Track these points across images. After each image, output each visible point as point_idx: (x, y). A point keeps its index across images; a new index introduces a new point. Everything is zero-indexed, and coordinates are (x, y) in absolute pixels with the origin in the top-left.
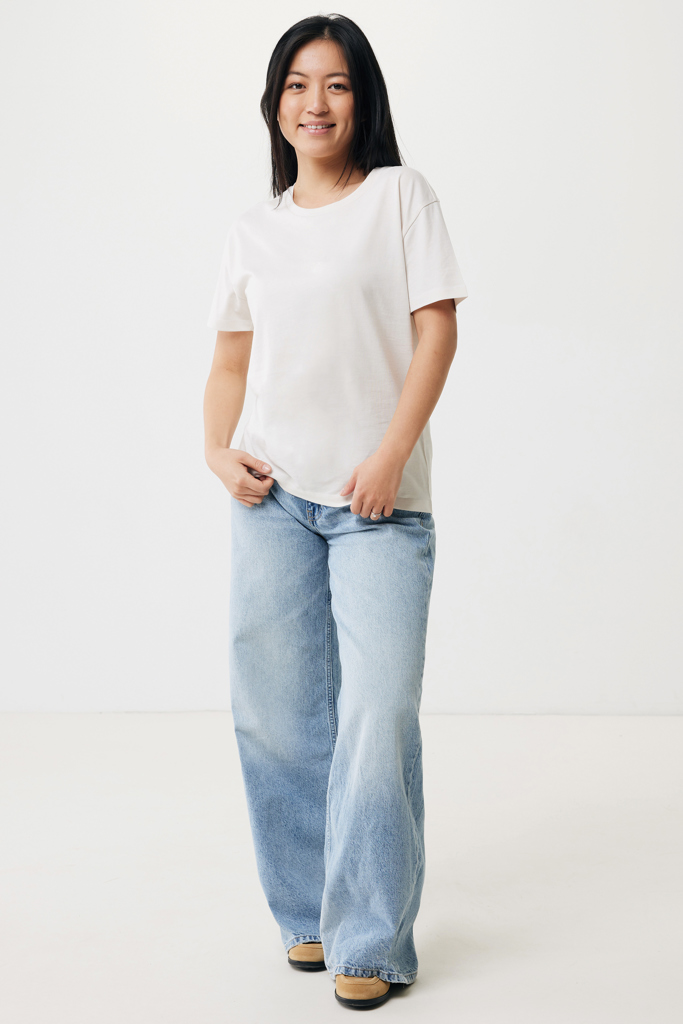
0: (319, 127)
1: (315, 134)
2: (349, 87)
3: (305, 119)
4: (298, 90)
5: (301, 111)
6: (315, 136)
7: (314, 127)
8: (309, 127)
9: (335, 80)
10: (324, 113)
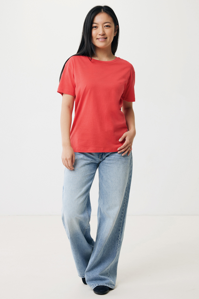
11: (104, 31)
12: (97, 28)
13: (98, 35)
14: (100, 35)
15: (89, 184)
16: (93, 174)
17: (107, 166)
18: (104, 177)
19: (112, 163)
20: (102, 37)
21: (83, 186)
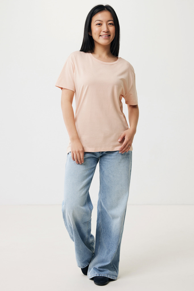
0: (106, 36)
1: (105, 38)
2: (114, 24)
3: (102, 33)
4: (99, 26)
5: (100, 31)
6: (105, 39)
7: (105, 36)
8: (104, 36)
9: (110, 22)
10: (108, 32)
11: (108, 28)
12: (100, 25)
13: (102, 32)
14: (104, 32)
15: (90, 177)
16: (94, 168)
17: (108, 161)
18: (105, 172)
19: (113, 159)
20: (106, 34)
21: (84, 180)
